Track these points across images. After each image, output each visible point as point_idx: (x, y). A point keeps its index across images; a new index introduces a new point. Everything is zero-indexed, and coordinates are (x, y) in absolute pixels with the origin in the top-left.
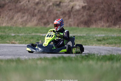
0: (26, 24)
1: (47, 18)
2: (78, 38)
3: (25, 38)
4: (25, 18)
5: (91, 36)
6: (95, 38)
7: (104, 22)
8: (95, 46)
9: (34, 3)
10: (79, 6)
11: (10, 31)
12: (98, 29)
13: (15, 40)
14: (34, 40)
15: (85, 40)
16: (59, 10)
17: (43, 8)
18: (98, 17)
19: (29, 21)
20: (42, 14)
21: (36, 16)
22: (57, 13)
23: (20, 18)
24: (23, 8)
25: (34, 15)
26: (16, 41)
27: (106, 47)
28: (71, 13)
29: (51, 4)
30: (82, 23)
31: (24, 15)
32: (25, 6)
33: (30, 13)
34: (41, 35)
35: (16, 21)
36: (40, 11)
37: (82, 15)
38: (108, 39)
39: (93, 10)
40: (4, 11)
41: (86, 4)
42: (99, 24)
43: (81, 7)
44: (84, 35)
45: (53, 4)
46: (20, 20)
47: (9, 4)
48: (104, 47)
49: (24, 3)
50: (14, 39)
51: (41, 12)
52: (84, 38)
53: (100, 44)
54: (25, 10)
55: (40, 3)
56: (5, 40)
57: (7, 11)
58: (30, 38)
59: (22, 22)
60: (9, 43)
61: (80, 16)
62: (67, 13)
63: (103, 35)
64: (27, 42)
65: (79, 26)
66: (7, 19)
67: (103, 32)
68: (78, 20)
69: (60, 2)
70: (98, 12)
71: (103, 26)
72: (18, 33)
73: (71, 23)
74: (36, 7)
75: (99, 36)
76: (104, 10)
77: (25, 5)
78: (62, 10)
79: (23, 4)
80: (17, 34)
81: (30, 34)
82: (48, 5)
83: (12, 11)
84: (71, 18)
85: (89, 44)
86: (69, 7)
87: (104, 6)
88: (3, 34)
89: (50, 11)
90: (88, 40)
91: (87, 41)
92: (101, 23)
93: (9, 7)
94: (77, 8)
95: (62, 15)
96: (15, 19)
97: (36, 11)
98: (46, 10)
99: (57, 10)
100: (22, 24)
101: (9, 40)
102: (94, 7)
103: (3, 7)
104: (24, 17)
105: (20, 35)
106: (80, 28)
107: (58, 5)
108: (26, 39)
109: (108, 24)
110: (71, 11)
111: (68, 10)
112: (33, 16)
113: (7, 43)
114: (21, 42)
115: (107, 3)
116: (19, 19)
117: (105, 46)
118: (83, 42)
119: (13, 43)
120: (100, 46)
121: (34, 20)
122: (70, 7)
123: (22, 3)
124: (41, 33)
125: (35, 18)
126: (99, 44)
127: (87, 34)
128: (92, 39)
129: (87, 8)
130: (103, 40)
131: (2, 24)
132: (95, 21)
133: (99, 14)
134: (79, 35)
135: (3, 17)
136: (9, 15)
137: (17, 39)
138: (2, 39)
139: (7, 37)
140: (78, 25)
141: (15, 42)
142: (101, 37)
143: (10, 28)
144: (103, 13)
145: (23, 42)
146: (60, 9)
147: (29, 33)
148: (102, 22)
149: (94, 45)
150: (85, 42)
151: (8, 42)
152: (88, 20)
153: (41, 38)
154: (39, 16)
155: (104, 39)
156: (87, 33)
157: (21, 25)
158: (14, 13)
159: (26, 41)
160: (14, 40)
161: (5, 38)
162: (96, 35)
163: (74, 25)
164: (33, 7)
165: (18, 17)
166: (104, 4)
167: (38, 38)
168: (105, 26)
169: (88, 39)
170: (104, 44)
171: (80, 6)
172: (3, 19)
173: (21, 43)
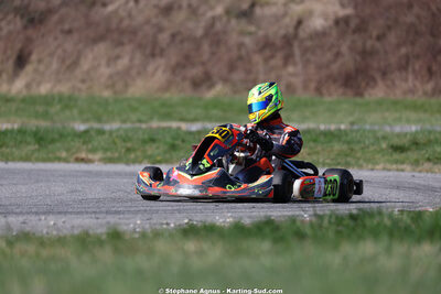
0: (126, 86)
1: (203, 64)
2: (322, 138)
3: (124, 141)
4: (124, 62)
5: (369, 131)
6: (384, 138)
7: (416, 78)
8: (384, 169)
9: (156, 6)
10: (325, 16)
11: (68, 113)
12: (395, 103)
13: (90, 146)
14: (158, 148)
15: (345, 147)
16: (250, 34)
17: (191, 25)
18: (393, 60)
19: (139, 73)
20: (187, 46)
21: (162, 53)
22: (241, 45)
23: (103, 62)
24: (114, 26)
25: (157, 51)
26: (94, 151)
27: (422, 175)
28: (296, 44)
29: (219, 10)
30: (335, 81)
31: (117, 51)
32: (121, 20)
33: (140, 46)
34: (184, 126)
35: (88, 72)
36: (179, 38)
37: (335, 50)
38: (429, 143)
39: (375, 34)
40: (43, 36)
41: (349, 11)
42: (397, 82)
43: (331, 22)
44: (343, 127)
45: (228, 12)
46: (105, 71)
47: (64, 11)
48: (417, 174)
49: (119, 8)
50: (84, 143)
51: (182, 42)
52: (344, 138)
53: (403, 163)
54: (122, 32)
55: (180, 7)
56: (50, 147)
57: (56, 39)
58: (144, 142)
59: (111, 77)
60: (66, 160)
61: (329, 56)
62: (278, 42)
63: (414, 128)
64: (132, 156)
65: (324, 91)
66: (55, 65)
67: (413, 115)
68: (319, 67)
69: (253, 5)
70: (392, 38)
71: (412, 91)
72: (99, 120)
73: (293, 80)
74: (165, 23)
75: (397, 129)
76: (417, 33)
77: (123, 13)
78: (261, 33)
79: (116, 12)
80: (96, 126)
81: (144, 126)
82: (210, 14)
83: (75, 36)
84: (295, 64)
85: (361, 162)
86: (287, 20)
87: (418, 17)
88: (44, 124)
89: (214, 36)
90: (357, 147)
91: (352, 150)
92: (406, 80)
93: (61, 21)
94: (318, 23)
95: (261, 50)
96: (85, 65)
97: (164, 38)
98: (200, 32)
99: (242, 33)
100: (111, 86)
101: (68, 150)
102: (381, 22)
103: (41, 21)
104: (118, 57)
105: (107, 127)
106: (327, 99)
107: (246, 15)
108: (129, 145)
109: (429, 87)
110: (296, 36)
111: (282, 32)
112: (153, 55)
113: (59, 159)
114: (109, 154)
115: (429, 8)
116: (99, 65)
117: (420, 172)
118: (338, 155)
119: (83, 160)
120: (403, 170)
121: (156, 69)
122: (289, 22)
123: (110, 8)
124: (183, 120)
125: (161, 62)
126: (396, 162)
127: (352, 124)
128: (373, 145)
129: (354, 23)
130: (414, 147)
131: (39, 84)
132: (384, 74)
133: (398, 46)
134: (322, 127)
135: (40, 61)
136: (65, 51)
137: (96, 144)
138: (39, 144)
139: (56, 136)
140: (318, 90)
141: (90, 156)
142: (406, 134)
143: (67, 102)
144: (413, 44)
145: (116, 155)
146: (252, 29)
147: (140, 121)
148: (411, 77)
149: (380, 166)
150: (347, 155)
151: (64, 154)
152: (358, 71)
153: (183, 141)
154: (174, 57)
155: (416, 144)
156: (351, 119)
157: (107, 87)
158: (81, 46)
159: (129, 150)
160: (85, 147)
161: (53, 141)
162: (388, 129)
163: (306, 87)
164: (154, 21)
165: (95, 58)
166: (416, 9)
167: (174, 139)
168: (420, 93)
169: (359, 142)
170: (416, 163)
171: (326, 19)
172: (42, 68)
173: (111, 160)
